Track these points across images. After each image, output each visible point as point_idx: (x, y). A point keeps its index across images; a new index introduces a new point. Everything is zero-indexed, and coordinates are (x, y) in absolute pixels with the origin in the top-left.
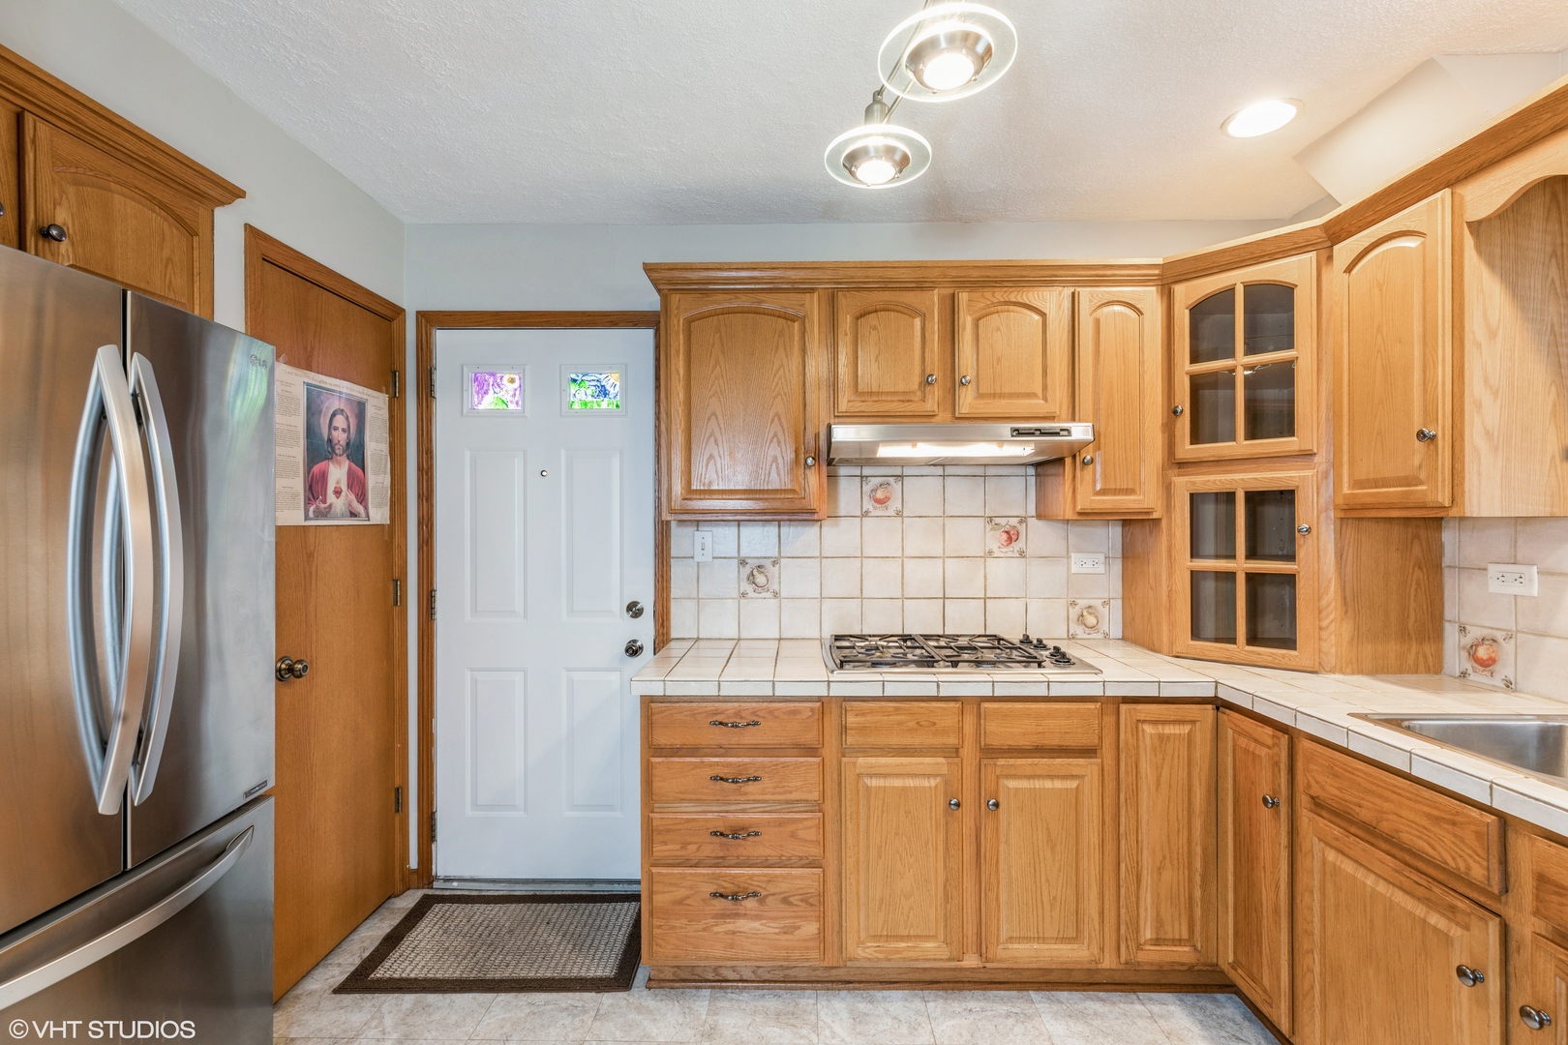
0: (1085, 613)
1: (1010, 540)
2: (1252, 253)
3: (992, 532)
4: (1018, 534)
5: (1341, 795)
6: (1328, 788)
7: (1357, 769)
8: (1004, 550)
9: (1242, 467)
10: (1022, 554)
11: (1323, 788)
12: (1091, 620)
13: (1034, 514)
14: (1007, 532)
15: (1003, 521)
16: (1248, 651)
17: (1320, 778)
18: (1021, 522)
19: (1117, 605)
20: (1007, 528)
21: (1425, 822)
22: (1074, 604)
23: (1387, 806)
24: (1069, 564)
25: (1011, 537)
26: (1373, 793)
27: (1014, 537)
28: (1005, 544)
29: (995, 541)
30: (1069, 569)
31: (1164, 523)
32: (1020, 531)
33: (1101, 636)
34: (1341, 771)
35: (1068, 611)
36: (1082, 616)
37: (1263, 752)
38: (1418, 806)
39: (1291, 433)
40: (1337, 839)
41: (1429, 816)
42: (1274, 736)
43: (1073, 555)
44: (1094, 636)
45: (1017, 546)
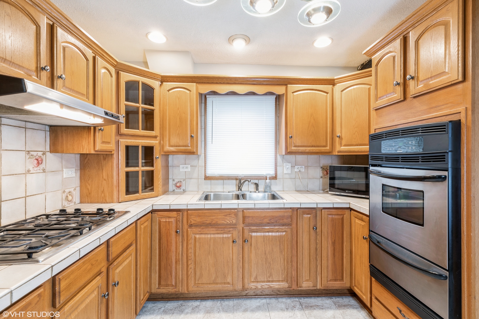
0: (68, 195)
1: (38, 164)
2: (144, 74)
3: (30, 159)
4: (42, 161)
5: (201, 220)
6: (197, 220)
7: (206, 212)
8: (35, 169)
9: (140, 138)
10: (44, 171)
11: (195, 221)
12: (70, 198)
13: (49, 150)
14: (37, 160)
15: (35, 154)
16: (143, 195)
17: (194, 219)
18: (44, 154)
19: (78, 189)
20: (37, 157)
21: (224, 217)
22: (64, 192)
23: (214, 217)
24: (63, 173)
25: (39, 162)
26: (211, 216)
27: (40, 162)
28: (36, 166)
29: (31, 165)
30: (63, 176)
31: (115, 156)
32: (43, 159)
33: (73, 204)
34: (202, 214)
35: (62, 195)
36: (67, 197)
37: (172, 220)
38: (222, 214)
39: (153, 130)
40: (200, 231)
41: (224, 215)
42: (177, 214)
43: (64, 169)
44: (71, 204)
45: (42, 166)
